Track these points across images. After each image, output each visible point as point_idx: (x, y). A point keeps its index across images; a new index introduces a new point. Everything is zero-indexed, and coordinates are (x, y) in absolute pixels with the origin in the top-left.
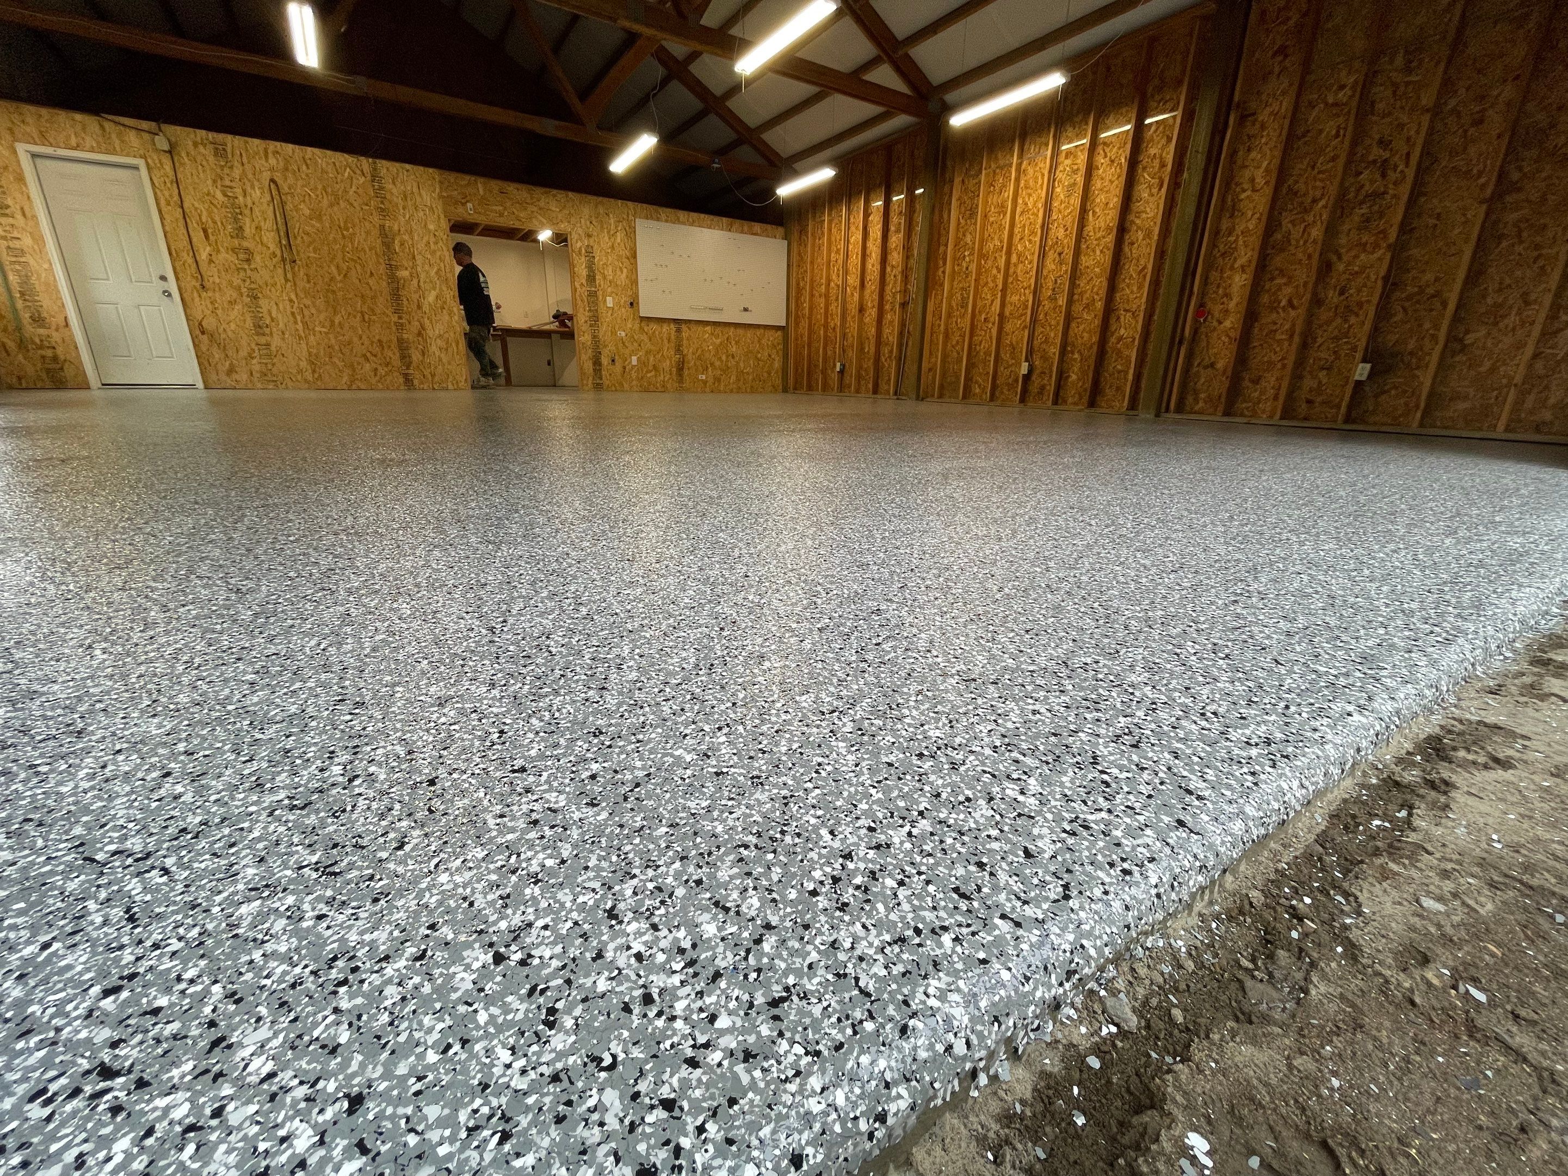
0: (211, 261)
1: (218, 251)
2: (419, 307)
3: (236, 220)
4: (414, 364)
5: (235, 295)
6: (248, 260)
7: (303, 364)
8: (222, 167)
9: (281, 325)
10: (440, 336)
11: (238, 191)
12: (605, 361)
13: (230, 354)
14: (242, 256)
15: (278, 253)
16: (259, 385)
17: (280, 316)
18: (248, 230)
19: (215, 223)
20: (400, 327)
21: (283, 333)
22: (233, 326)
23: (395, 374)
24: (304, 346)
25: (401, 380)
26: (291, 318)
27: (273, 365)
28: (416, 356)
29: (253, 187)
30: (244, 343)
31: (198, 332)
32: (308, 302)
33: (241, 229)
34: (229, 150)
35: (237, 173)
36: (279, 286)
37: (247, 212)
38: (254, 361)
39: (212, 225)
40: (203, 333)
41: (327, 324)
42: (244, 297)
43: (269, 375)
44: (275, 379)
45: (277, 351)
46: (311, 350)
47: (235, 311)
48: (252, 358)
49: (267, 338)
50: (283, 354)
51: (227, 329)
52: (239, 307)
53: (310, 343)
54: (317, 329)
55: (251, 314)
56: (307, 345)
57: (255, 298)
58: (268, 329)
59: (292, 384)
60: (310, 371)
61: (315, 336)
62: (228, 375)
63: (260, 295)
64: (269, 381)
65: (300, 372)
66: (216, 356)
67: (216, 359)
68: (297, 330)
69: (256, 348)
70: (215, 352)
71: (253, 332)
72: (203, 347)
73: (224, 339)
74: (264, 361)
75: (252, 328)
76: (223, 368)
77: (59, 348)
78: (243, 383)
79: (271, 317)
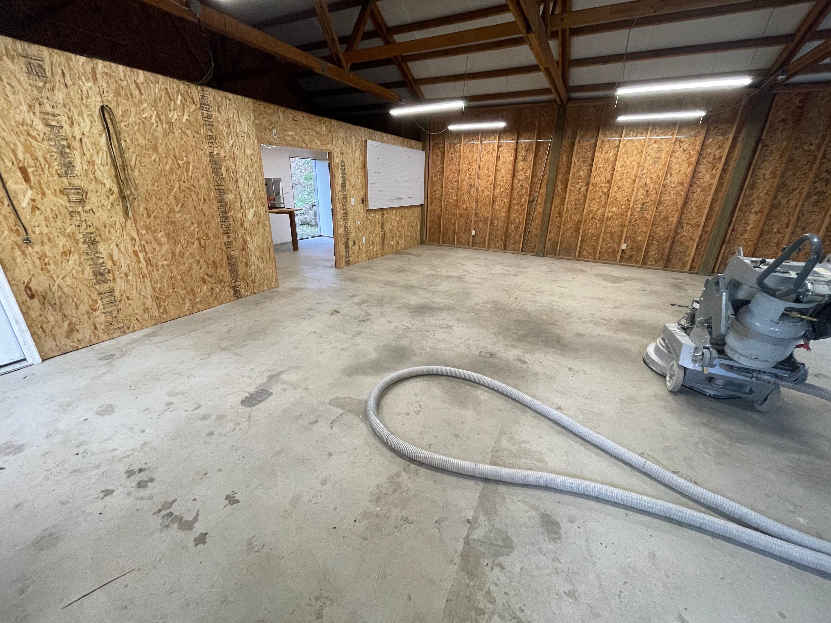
0: (35, 208)
1: (44, 194)
2: (242, 225)
3: (62, 154)
4: (240, 277)
5: (69, 244)
6: (82, 202)
7: (149, 302)
8: (39, 89)
9: (124, 269)
10: (258, 247)
11: (64, 120)
12: (351, 244)
13: (68, 312)
14: (73, 197)
15: (116, 189)
16: (105, 337)
17: (121, 257)
18: (79, 167)
19: (36, 159)
20: (229, 245)
21: (126, 275)
22: (68, 279)
23: (227, 288)
24: (147, 281)
25: (232, 293)
26: (134, 257)
27: (118, 311)
28: (241, 269)
29: (81, 114)
30: (85, 298)
31: (25, 297)
32: (149, 237)
33: (70, 165)
34: (47, 67)
35: (60, 96)
36: (118, 225)
37: (76, 144)
38: (98, 313)
39: (32, 162)
40: (32, 297)
41: (170, 256)
42: (81, 245)
43: (115, 323)
44: (121, 325)
45: (122, 295)
46: (156, 286)
47: (71, 262)
48: (95, 310)
49: (111, 284)
50: (128, 298)
51: (63, 285)
52: (75, 257)
53: (154, 279)
54: (160, 263)
55: (90, 262)
56: (151, 281)
57: (92, 243)
58: (111, 275)
59: (139, 325)
60: (156, 307)
61: (158, 270)
62: (68, 337)
63: (98, 239)
64: (115, 329)
65: (146, 310)
66: (52, 319)
67: (52, 323)
68: (141, 268)
69: (98, 299)
70: (50, 315)
71: (94, 281)
72: (34, 313)
73: (60, 298)
74: (108, 310)
75: (92, 278)
76: (61, 330)
78: (87, 340)
79: (113, 261)
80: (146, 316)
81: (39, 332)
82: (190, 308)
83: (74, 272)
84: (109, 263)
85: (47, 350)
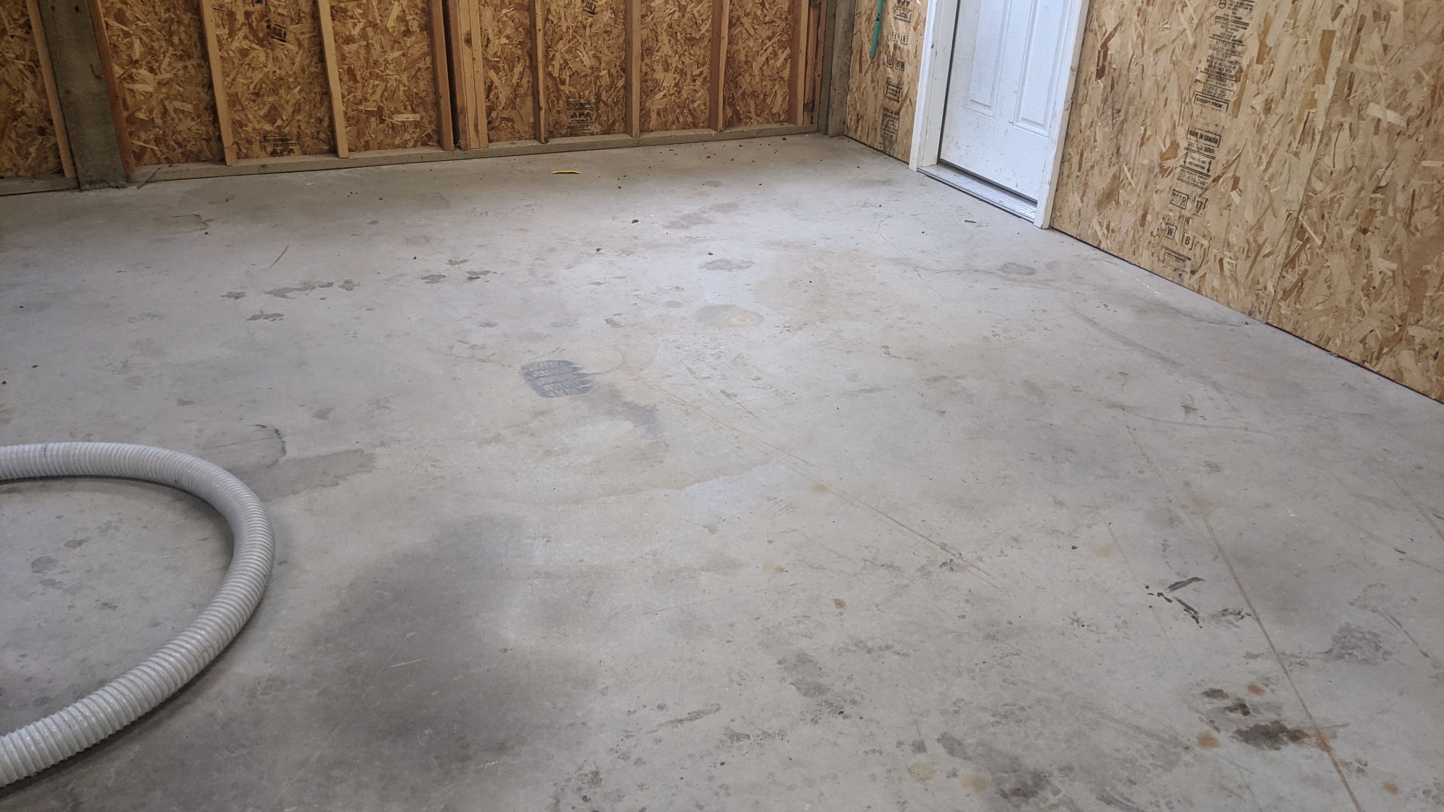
7: (1274, 230)
9: (1274, 83)
13: (1126, 146)
16: (1145, 258)
17: (1288, 40)
21: (1267, 108)
22: (1164, 61)
24: (1308, 156)
26: (1315, 54)
27: (1200, 206)
30: (1165, 125)
31: (1093, 69)
38: (1164, 183)
41: (1416, 99)
43: (1177, 236)
44: (1185, 251)
45: (1227, 166)
46: (1318, 185)
47: (1188, 13)
48: (1164, 171)
49: (1223, 116)
50: (1236, 180)
51: (1149, 72)
53: (1327, 160)
54: (1374, 110)
55: (1218, 29)
56: (1315, 163)
58: (1236, 87)
59: (1216, 283)
60: (1281, 259)
61: (1353, 136)
62: (1100, 204)
64: (1170, 252)
65: (1254, 252)
66: (1100, 143)
67: (1095, 156)
68: (1313, 103)
69: (1183, 144)
70: (1101, 134)
71: (1199, 88)
72: (1087, 113)
73: (1131, 102)
74: (1184, 188)
75: (1201, 76)
76: (1100, 183)
77: (908, 69)
78: (1119, 237)
79: (1262, 44)
80: (1243, 266)
82: (1372, 343)
83: (1178, 45)
84: (1252, 48)
85: (1065, 212)
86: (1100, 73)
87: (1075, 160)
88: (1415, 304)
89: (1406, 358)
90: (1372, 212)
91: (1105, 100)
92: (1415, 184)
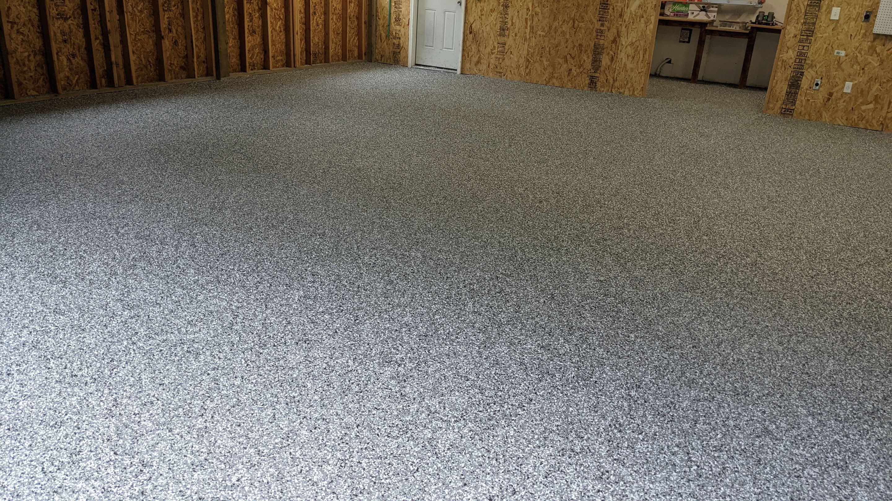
2: (621, 16)
4: (602, 69)
5: (495, 5)
7: (522, 61)
9: (516, 30)
10: (632, 44)
12: (805, 83)
13: (481, 49)
16: (491, 75)
17: (518, 21)
20: (600, 33)
21: (516, 36)
22: (488, 28)
23: (584, 75)
24: (526, 44)
25: (587, 81)
26: (524, 23)
27: (503, 59)
28: (605, 60)
30: (491, 42)
31: (468, 32)
32: (538, 9)
38: (493, 56)
41: (547, 29)
42: (500, 6)
43: (499, 67)
44: (501, 71)
45: (509, 49)
46: (530, 50)
47: (493, 16)
48: (492, 53)
49: (505, 38)
50: (511, 52)
51: (484, 31)
52: (495, 14)
53: (531, 44)
54: (539, 33)
55: (501, 20)
56: (528, 45)
57: (506, 7)
58: (508, 32)
59: (510, 76)
60: (525, 67)
61: (535, 38)
62: (476, 65)
63: (510, 5)
64: (497, 72)
65: (518, 67)
66: (473, 50)
67: (472, 53)
68: (526, 33)
69: (497, 46)
70: (474, 47)
71: (498, 33)
72: (468, 43)
73: (481, 38)
74: (499, 56)
75: (499, 30)
76: (475, 59)
77: (402, 39)
78: (483, 72)
79: (512, 22)
80: (516, 71)
81: (467, 57)
82: (547, 80)
83: (492, 24)
84: (510, 23)
85: (465, 69)
86: (471, 33)
87: (466, 55)
88: (554, 69)
89: (554, 80)
90: (542, 53)
91: (473, 39)
92: (550, 46)
